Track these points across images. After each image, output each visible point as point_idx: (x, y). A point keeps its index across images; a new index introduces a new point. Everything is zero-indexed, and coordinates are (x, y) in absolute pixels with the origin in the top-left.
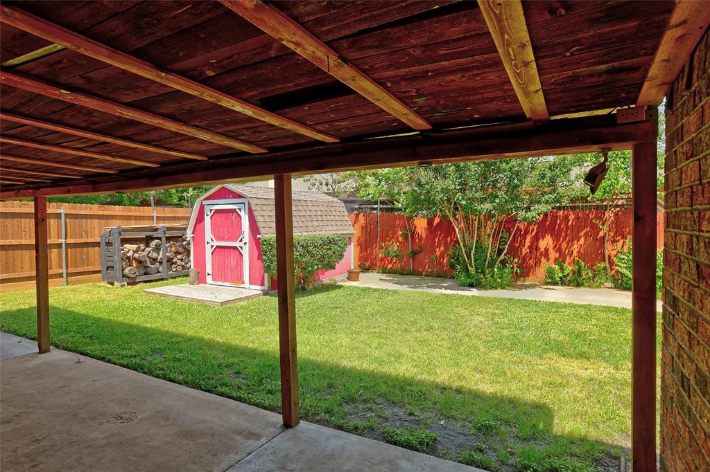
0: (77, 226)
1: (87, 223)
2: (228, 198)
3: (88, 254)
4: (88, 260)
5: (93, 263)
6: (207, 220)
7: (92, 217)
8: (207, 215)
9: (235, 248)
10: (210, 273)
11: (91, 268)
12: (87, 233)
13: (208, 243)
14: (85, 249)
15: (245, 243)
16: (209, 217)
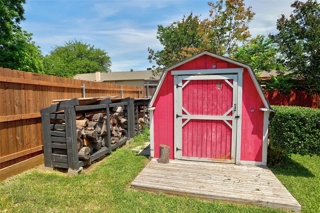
0: (8, 99)
1: (20, 95)
2: (211, 68)
3: (22, 134)
4: (22, 141)
5: (29, 145)
6: (178, 93)
7: (26, 87)
8: (178, 86)
9: (222, 122)
10: (180, 147)
11: (28, 151)
12: (20, 107)
13: (178, 116)
14: (19, 128)
15: (237, 117)
16: (180, 89)
